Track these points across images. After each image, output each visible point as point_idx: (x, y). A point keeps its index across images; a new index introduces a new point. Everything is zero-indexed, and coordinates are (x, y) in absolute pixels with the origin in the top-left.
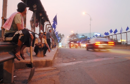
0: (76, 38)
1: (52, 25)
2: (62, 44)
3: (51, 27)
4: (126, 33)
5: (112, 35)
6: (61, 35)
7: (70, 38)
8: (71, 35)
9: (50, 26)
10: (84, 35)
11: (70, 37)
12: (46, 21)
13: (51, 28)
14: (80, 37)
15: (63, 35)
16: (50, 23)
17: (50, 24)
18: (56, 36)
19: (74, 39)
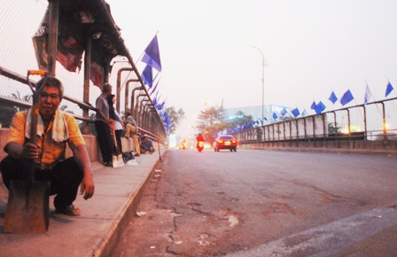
0: (219, 122)
1: (141, 73)
2: (178, 138)
3: (140, 80)
4: (381, 104)
5: (333, 112)
6: (173, 112)
7: (200, 120)
8: (204, 111)
9: (133, 75)
10: (243, 111)
11: (201, 117)
12: (115, 51)
13: (139, 84)
14: (231, 118)
15: (181, 112)
16: (131, 61)
17: (134, 69)
18: (158, 112)
19: (215, 122)
